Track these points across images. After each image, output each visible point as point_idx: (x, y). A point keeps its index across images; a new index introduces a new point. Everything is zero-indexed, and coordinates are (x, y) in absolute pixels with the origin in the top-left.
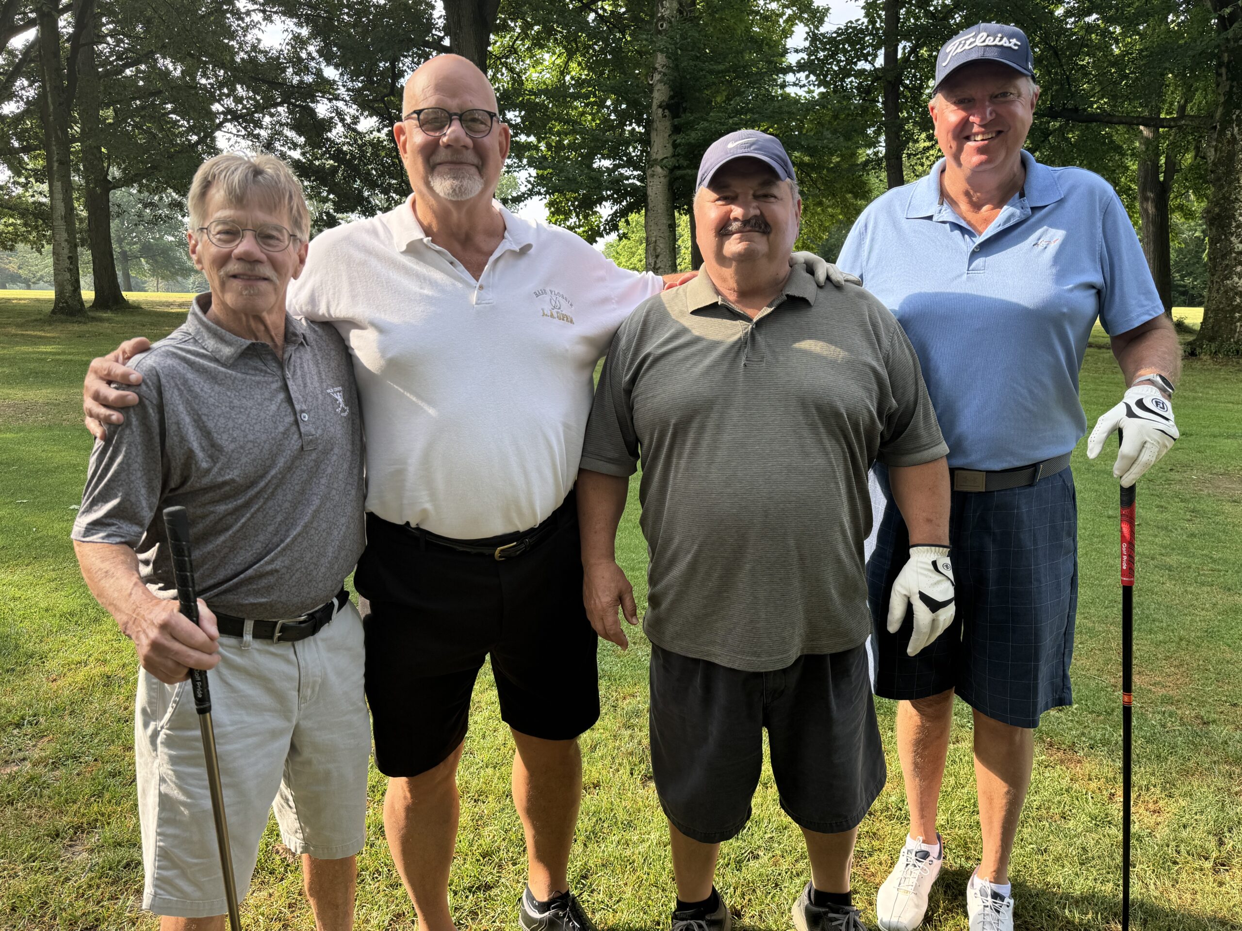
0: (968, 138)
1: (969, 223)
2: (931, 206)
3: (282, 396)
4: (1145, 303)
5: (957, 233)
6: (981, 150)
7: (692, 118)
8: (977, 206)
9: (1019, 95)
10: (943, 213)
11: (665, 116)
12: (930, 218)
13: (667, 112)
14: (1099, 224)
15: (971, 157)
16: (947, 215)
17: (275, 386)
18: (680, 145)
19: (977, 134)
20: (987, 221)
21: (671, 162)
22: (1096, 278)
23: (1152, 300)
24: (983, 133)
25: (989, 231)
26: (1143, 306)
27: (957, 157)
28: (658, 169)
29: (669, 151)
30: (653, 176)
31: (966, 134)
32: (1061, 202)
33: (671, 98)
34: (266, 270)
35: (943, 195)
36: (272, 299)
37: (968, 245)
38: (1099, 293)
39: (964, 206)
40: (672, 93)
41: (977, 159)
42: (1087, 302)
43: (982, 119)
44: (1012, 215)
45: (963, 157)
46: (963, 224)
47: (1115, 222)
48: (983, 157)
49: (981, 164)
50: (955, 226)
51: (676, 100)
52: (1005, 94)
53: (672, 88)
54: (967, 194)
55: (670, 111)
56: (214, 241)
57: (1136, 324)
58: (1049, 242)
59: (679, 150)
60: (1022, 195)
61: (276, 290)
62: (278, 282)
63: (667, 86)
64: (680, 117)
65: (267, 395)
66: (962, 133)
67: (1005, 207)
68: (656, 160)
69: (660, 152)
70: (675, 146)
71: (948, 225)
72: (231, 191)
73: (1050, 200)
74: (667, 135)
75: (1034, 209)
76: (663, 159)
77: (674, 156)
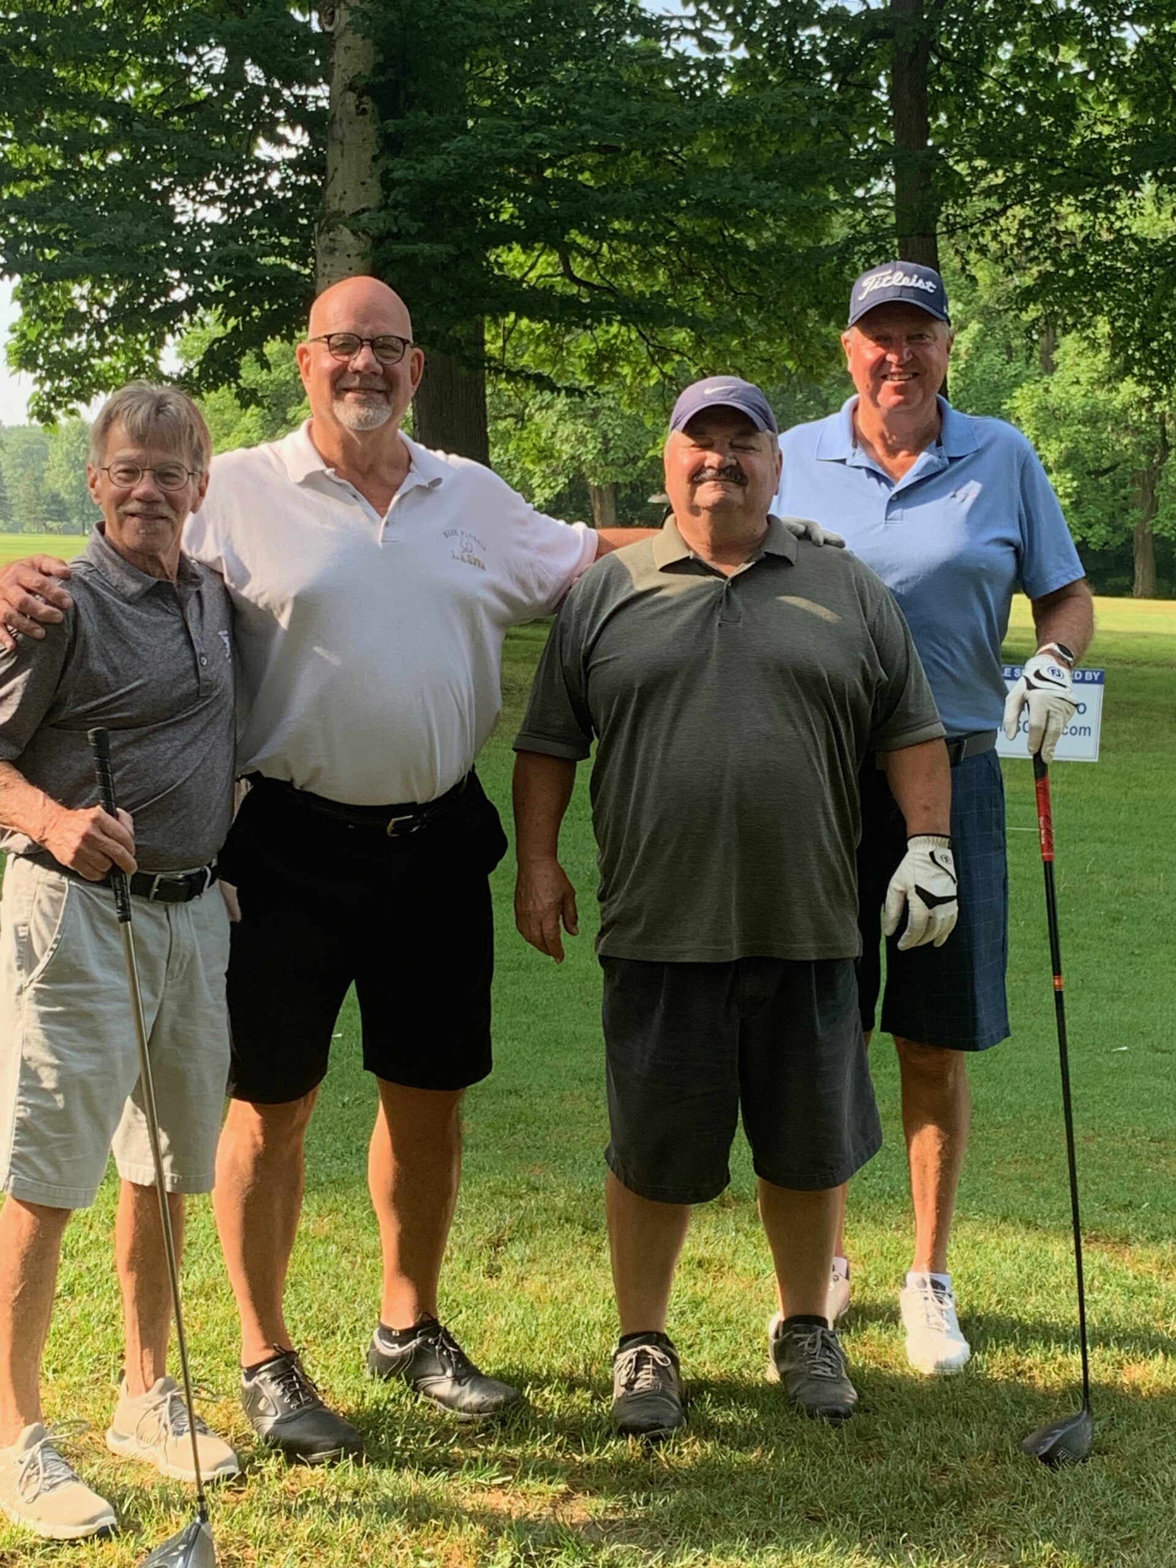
0: (885, 377)
1: (885, 469)
2: (844, 449)
3: (182, 637)
4: (1064, 565)
5: (873, 480)
6: (898, 390)
7: (431, 122)
8: (892, 451)
9: (936, 338)
10: (857, 457)
11: (364, 112)
12: (843, 461)
13: (368, 104)
14: (1018, 480)
15: (888, 396)
16: (861, 458)
17: (177, 626)
18: (399, 183)
19: (894, 374)
20: (904, 468)
21: (381, 223)
22: (1014, 534)
23: (1070, 561)
24: (900, 374)
25: (905, 480)
26: (1062, 568)
27: (874, 394)
28: (345, 236)
29: (373, 195)
30: (331, 251)
31: (884, 373)
32: (979, 453)
33: (379, 69)
34: (165, 510)
35: (857, 438)
36: (170, 537)
37: (884, 493)
38: (1017, 552)
39: (880, 450)
40: (380, 58)
41: (895, 399)
42: (1006, 561)
43: (901, 359)
44: (930, 464)
45: (880, 397)
46: (879, 470)
47: (1032, 478)
48: (901, 398)
49: (899, 403)
50: (871, 472)
51: (390, 74)
52: (921, 336)
53: (381, 46)
54: (882, 436)
55: (374, 99)
56: (115, 479)
57: (1056, 587)
58: (967, 495)
59: (397, 194)
60: (939, 444)
61: (173, 528)
62: (175, 520)
63: (369, 41)
64: (403, 117)
65: (169, 635)
66: (879, 373)
67: (923, 454)
68: (339, 214)
69: (350, 195)
70: (387, 183)
71: (863, 471)
72: (132, 431)
73: (968, 450)
74: (367, 156)
75: (952, 460)
76: (358, 213)
77: (384, 207)
